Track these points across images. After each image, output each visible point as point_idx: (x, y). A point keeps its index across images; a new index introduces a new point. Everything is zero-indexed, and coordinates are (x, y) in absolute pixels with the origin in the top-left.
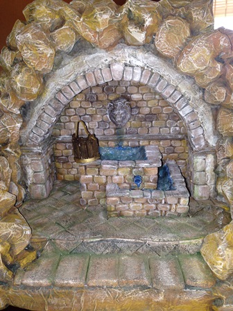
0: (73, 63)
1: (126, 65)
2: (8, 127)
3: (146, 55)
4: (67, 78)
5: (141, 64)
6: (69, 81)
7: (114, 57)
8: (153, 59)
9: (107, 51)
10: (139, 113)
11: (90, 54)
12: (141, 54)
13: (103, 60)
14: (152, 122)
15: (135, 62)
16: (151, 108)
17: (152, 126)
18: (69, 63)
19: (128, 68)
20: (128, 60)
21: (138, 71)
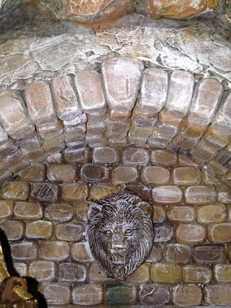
9: (94, 32)
10: (174, 239)
13: (81, 54)
14: (212, 268)
16: (206, 226)
17: (213, 281)
19: (153, 71)
21: (184, 81)
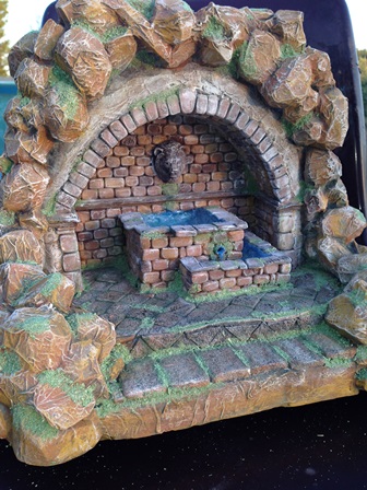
0: (127, 88)
1: (198, 92)
2: (31, 184)
3: (224, 80)
4: (118, 110)
5: (217, 92)
6: (119, 113)
7: (183, 81)
8: (232, 85)
9: (174, 73)
10: (194, 162)
11: (151, 75)
12: (217, 77)
13: (168, 85)
14: (211, 174)
15: (209, 89)
16: (209, 155)
17: (211, 180)
18: (121, 87)
19: (201, 96)
20: (201, 85)
21: (214, 101)
